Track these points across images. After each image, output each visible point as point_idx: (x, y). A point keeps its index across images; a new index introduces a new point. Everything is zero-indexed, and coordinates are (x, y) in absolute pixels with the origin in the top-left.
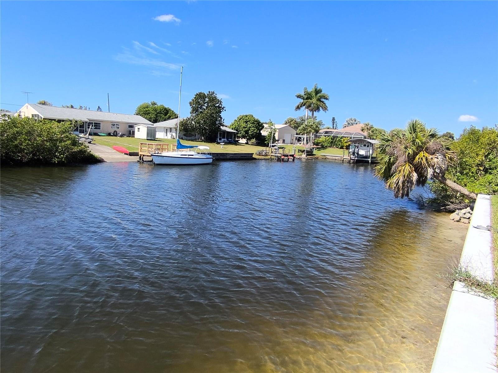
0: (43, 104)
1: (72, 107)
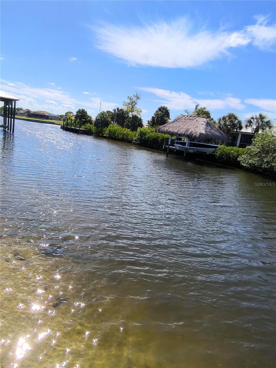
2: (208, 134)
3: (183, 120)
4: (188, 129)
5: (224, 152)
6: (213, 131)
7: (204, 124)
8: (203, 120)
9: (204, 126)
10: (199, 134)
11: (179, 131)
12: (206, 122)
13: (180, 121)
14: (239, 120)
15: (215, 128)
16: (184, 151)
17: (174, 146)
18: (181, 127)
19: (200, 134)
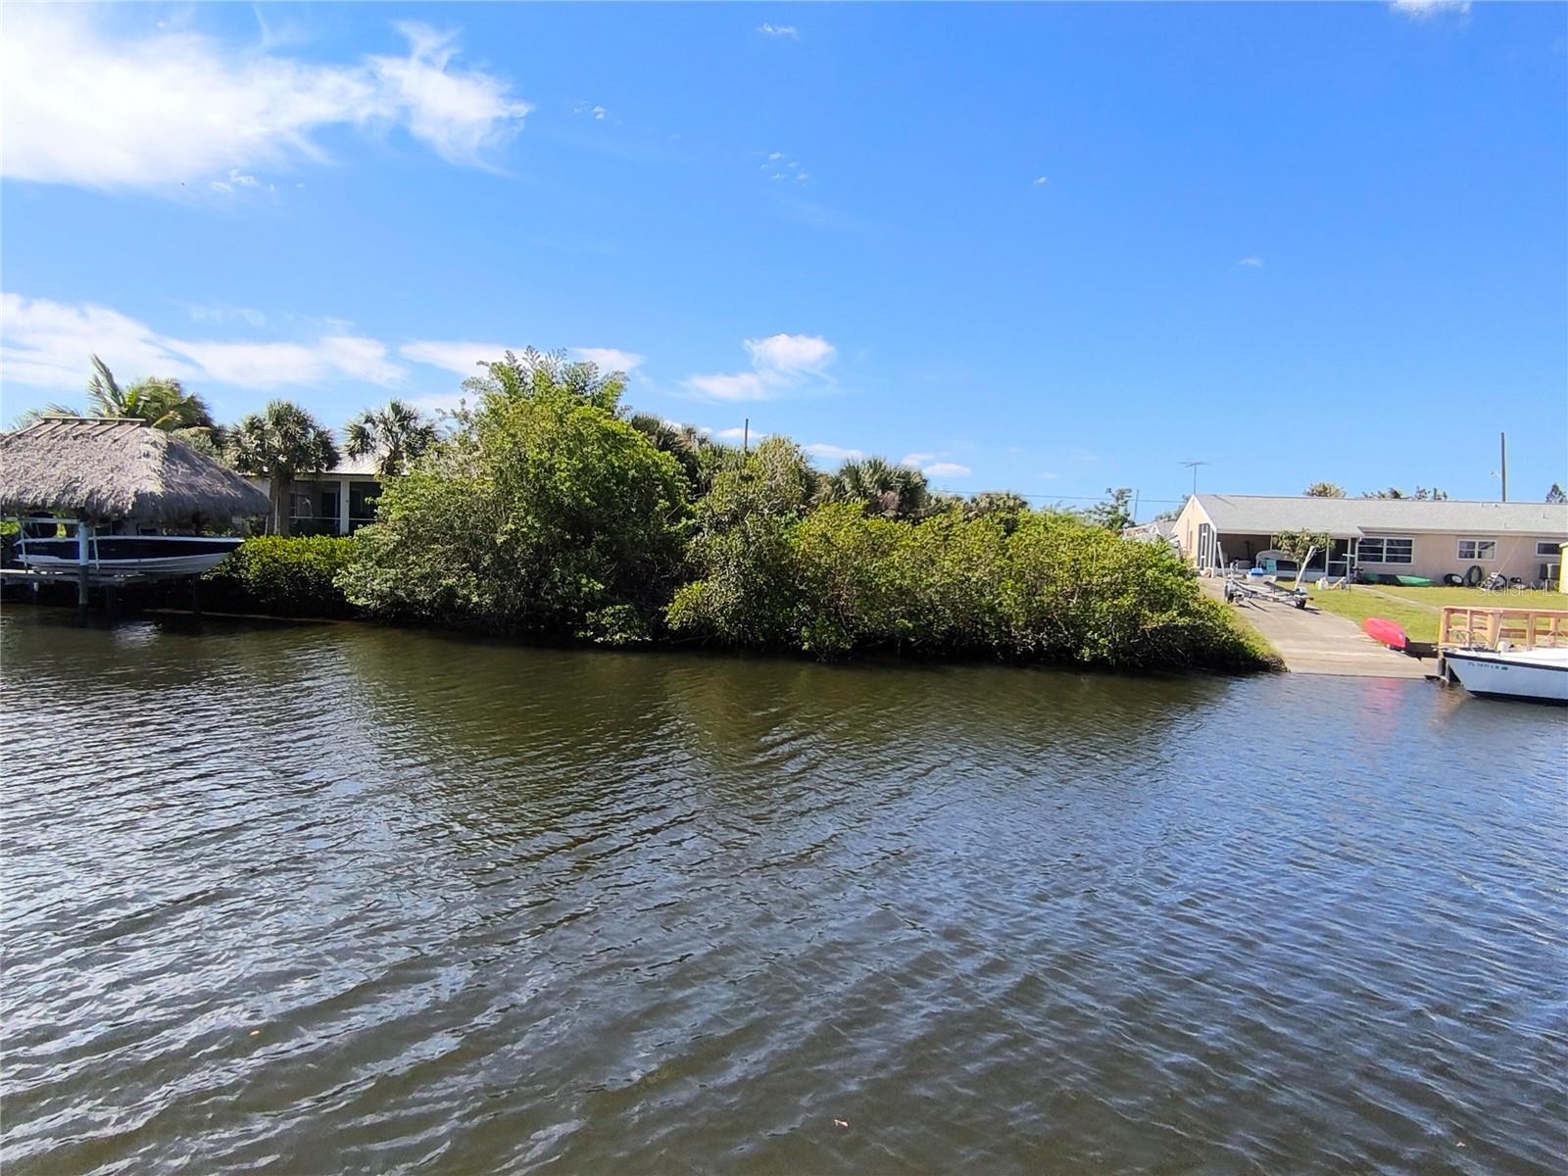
0: (1320, 494)
1: (1396, 495)
2: (179, 498)
3: (44, 440)
4: (77, 480)
5: (276, 561)
6: (202, 481)
7: (156, 452)
8: (146, 439)
9: (156, 464)
10: (133, 499)
11: (27, 491)
12: (164, 444)
13: (26, 444)
14: (321, 429)
15: (210, 466)
16: (75, 583)
17: (20, 566)
18: (35, 473)
19: (142, 498)
